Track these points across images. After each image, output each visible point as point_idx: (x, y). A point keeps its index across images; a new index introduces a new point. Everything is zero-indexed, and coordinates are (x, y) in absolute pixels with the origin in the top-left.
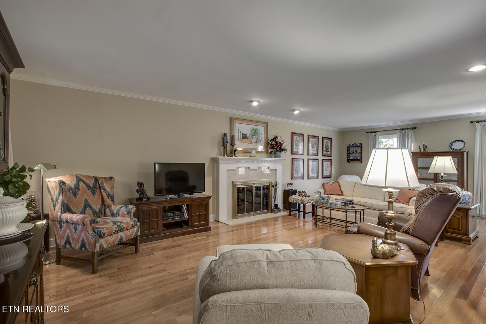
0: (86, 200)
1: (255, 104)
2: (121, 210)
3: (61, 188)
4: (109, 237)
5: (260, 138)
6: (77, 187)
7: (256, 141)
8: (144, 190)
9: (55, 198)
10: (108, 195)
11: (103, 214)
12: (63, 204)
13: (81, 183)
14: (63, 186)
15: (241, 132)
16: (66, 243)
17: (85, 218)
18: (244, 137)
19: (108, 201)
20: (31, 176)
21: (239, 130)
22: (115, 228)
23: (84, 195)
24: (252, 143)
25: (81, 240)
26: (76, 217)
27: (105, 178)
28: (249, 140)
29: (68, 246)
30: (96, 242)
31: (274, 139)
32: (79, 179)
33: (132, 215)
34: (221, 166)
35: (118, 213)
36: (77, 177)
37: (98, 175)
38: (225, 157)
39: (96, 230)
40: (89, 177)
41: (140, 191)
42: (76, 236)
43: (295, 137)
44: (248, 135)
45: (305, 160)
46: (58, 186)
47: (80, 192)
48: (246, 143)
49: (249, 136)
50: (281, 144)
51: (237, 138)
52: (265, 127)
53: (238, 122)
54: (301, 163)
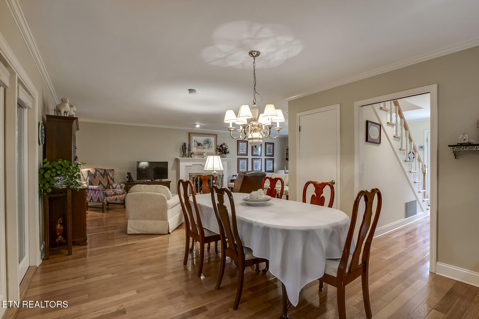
0: (100, 181)
1: (198, 126)
2: (117, 186)
3: (88, 174)
4: (110, 197)
5: (211, 145)
6: (95, 174)
7: (208, 147)
8: (131, 177)
9: (85, 179)
10: (111, 179)
11: (109, 188)
12: (89, 181)
13: (98, 172)
14: (89, 173)
15: (196, 141)
16: (91, 200)
17: (100, 187)
18: (199, 144)
19: (111, 181)
20: (80, 167)
21: (195, 140)
22: (113, 193)
23: (99, 178)
24: (205, 148)
25: (98, 197)
26: (95, 187)
27: (110, 170)
28: (203, 146)
29: (92, 201)
30: (104, 198)
31: (221, 146)
32: (96, 170)
33: (123, 189)
34: (181, 163)
35: (116, 188)
36: (95, 169)
37: (106, 168)
38: (184, 158)
39: (104, 193)
40: (102, 169)
41: (129, 177)
42: (95, 196)
43: (240, 143)
44: (202, 143)
45: (249, 159)
46: (87, 173)
47: (97, 176)
48: (200, 148)
50: (226, 149)
51: (193, 145)
52: (215, 137)
53: (194, 135)
54: (245, 161)
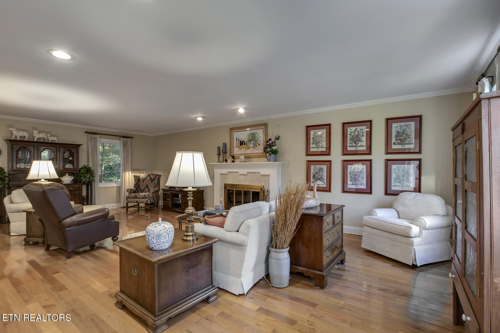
0: (147, 184)
3: (138, 178)
5: (258, 142)
6: (145, 179)
7: (254, 146)
10: (157, 184)
13: (149, 177)
15: (239, 139)
18: (242, 143)
21: (237, 138)
24: (250, 148)
28: (247, 145)
32: (149, 175)
34: (215, 170)
37: (157, 174)
40: (153, 175)
43: (312, 131)
44: (246, 140)
45: (333, 162)
47: (146, 181)
48: (244, 149)
49: (247, 142)
51: (235, 145)
52: (264, 129)
53: (235, 131)
54: (324, 167)
